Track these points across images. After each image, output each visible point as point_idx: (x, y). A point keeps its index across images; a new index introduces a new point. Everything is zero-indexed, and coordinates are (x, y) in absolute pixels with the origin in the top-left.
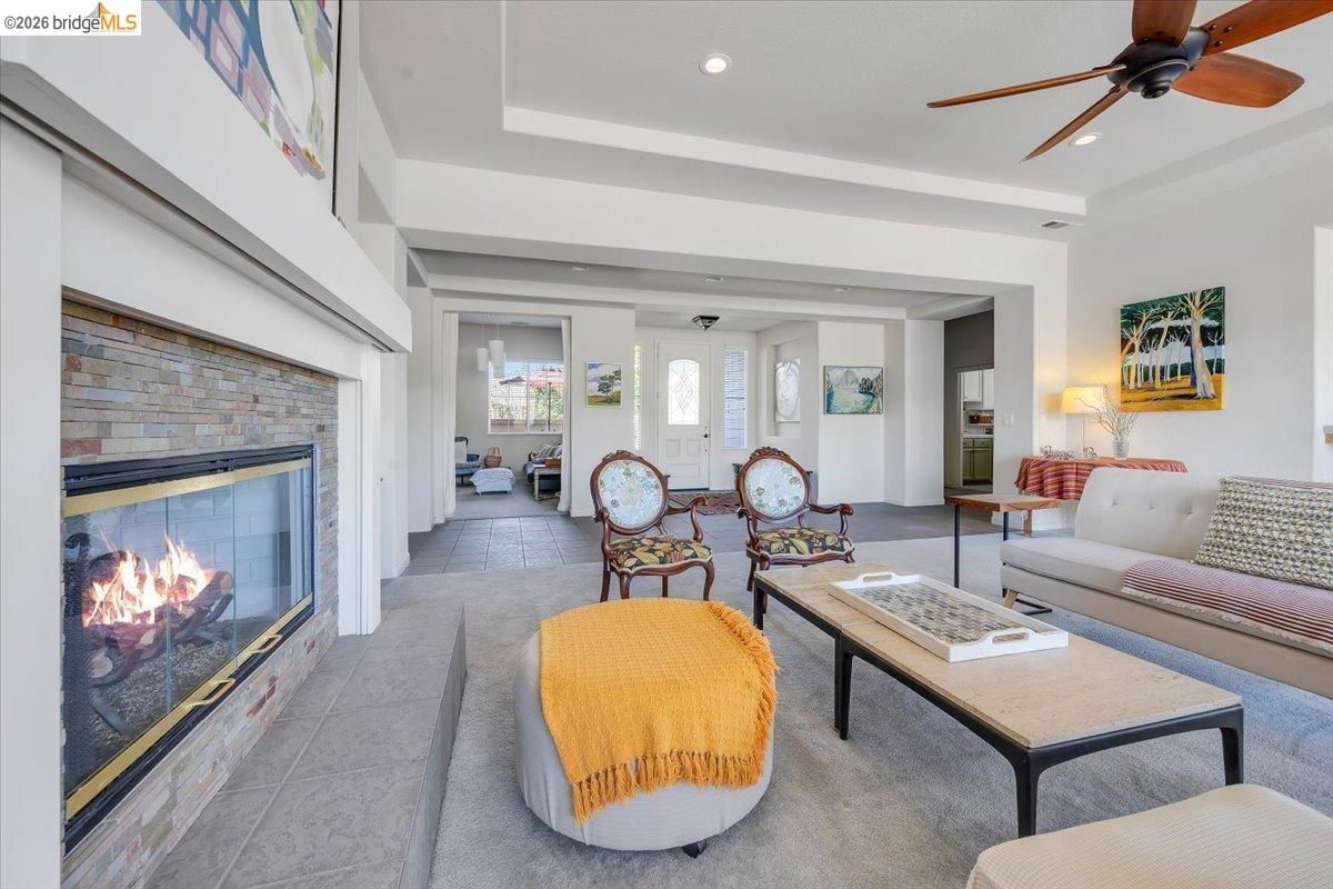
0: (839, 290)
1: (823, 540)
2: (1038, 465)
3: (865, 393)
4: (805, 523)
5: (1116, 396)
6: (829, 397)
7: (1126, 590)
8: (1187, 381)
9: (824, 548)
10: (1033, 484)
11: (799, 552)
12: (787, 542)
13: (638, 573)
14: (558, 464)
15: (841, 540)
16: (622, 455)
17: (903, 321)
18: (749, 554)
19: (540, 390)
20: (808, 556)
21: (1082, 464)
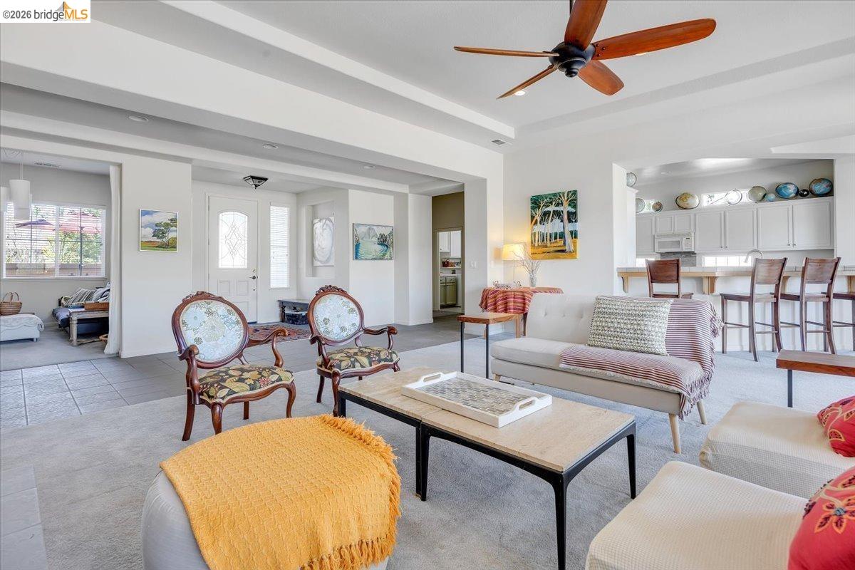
0: (367, 167)
1: (378, 355)
2: (493, 293)
3: (381, 244)
4: (360, 343)
5: (530, 250)
6: (357, 247)
7: (562, 366)
8: (561, 243)
9: (379, 361)
10: (491, 305)
11: (362, 366)
12: (353, 359)
13: (229, 402)
14: (105, 308)
15: (390, 354)
16: (202, 296)
17: (406, 195)
18: (320, 372)
19: (66, 234)
20: (368, 368)
21: (518, 291)
